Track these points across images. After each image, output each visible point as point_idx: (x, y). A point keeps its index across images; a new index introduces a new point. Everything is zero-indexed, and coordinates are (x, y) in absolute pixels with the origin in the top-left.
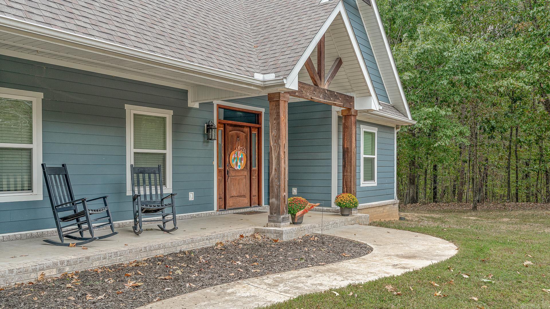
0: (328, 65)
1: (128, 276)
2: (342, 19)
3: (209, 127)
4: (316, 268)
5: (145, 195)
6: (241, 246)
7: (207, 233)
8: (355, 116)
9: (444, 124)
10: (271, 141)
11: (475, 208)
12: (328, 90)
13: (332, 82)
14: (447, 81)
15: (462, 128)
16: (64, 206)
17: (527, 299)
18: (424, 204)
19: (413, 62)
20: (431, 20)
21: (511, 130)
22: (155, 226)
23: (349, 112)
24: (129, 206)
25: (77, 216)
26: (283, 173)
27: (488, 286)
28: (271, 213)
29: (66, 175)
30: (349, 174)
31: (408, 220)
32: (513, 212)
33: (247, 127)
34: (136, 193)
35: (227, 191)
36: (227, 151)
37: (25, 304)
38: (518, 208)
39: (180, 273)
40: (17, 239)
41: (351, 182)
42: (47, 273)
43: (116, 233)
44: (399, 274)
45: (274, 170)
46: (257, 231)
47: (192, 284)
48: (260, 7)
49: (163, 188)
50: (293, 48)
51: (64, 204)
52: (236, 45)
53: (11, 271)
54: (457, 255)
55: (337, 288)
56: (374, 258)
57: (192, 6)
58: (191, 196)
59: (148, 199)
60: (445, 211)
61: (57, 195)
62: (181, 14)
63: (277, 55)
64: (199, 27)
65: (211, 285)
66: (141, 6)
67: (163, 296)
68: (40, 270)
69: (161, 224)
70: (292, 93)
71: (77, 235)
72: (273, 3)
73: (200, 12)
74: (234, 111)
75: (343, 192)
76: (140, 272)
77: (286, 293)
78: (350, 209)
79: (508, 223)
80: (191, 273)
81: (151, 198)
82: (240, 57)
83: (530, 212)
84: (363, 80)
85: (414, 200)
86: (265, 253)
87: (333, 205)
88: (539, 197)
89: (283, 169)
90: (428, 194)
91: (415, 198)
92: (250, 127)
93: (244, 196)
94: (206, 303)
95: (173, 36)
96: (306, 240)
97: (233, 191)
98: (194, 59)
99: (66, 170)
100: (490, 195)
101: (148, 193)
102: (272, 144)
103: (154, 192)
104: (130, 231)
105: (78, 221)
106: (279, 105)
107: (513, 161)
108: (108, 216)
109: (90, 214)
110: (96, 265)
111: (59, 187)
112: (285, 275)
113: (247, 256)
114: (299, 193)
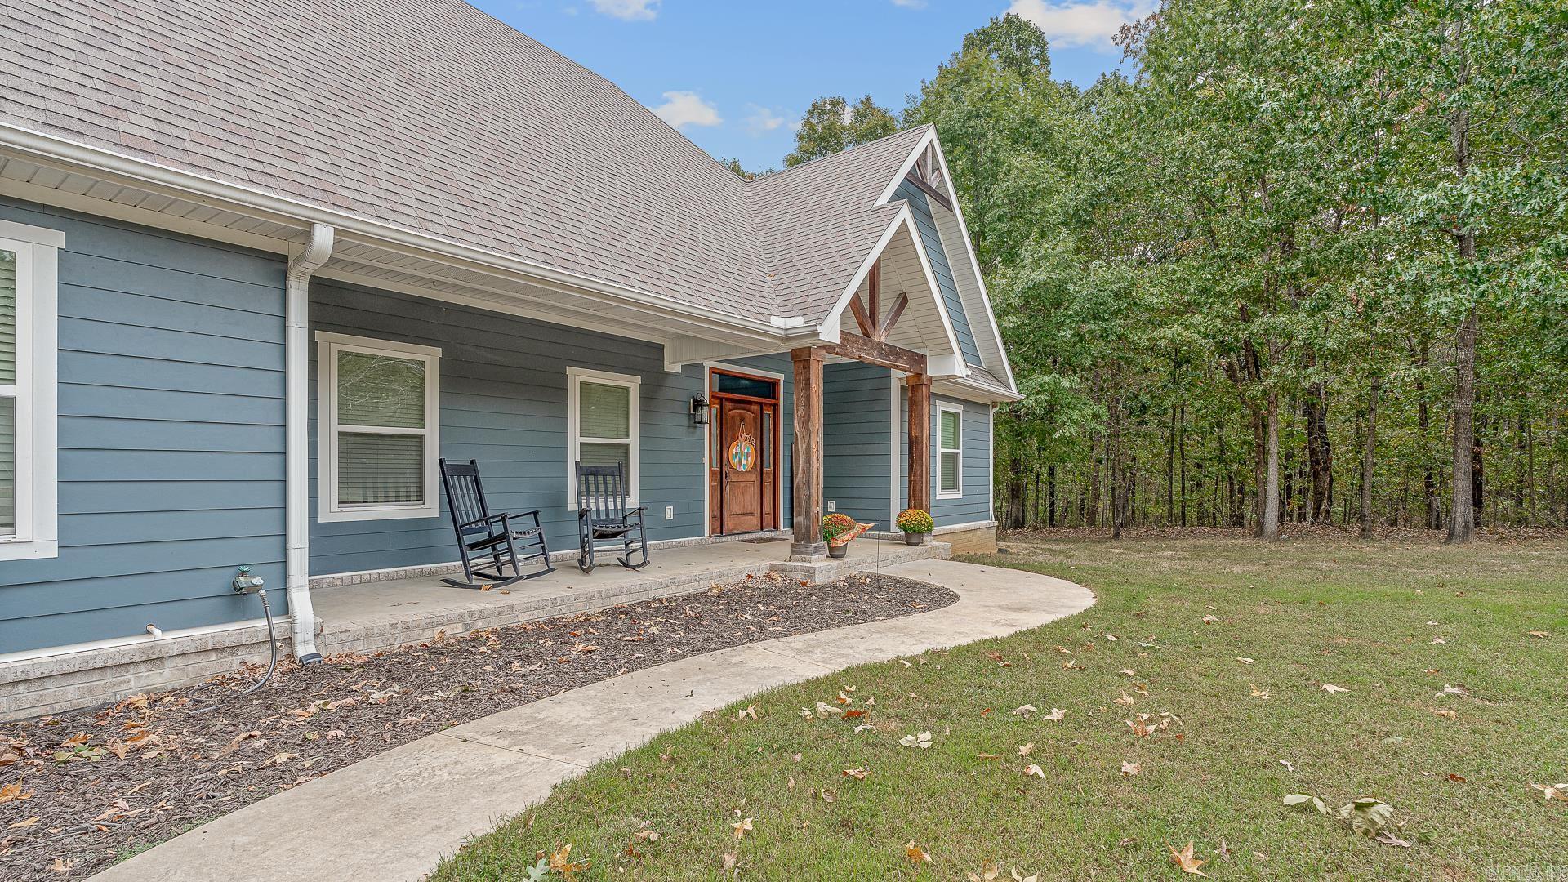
0: (886, 304)
1: (575, 636)
2: (908, 230)
3: (698, 404)
4: (870, 625)
5: (598, 510)
6: (749, 591)
7: (696, 570)
8: (928, 386)
9: (1067, 401)
10: (797, 424)
11: (1117, 536)
12: (885, 345)
13: (893, 331)
14: (1073, 332)
15: (1096, 408)
16: (474, 525)
17: (1214, 672)
18: (1035, 528)
19: (1016, 302)
20: (1043, 235)
21: (1174, 411)
22: (613, 559)
23: (919, 380)
24: (574, 528)
25: (492, 541)
26: (815, 475)
27: (1148, 654)
28: (796, 540)
29: (475, 477)
30: (919, 478)
31: (1011, 554)
32: (1179, 541)
33: (756, 403)
34: (584, 506)
35: (725, 506)
36: (724, 442)
37: (417, 676)
38: (1186, 536)
39: (657, 632)
40: (399, 578)
41: (922, 490)
42: (448, 630)
43: (553, 569)
44: (1005, 636)
45: (800, 471)
46: (773, 568)
47: (675, 649)
48: (776, 214)
49: (627, 499)
50: (831, 277)
51: (473, 523)
52: (741, 273)
53: (394, 626)
54: (1095, 606)
55: (908, 655)
56: (963, 610)
57: (672, 212)
58: (669, 513)
59: (603, 517)
60: (1069, 541)
61: (463, 509)
62: (655, 224)
63: (806, 288)
64: (683, 243)
65: (706, 650)
66: (594, 211)
67: (632, 666)
68: (438, 625)
69: (623, 556)
70: (830, 348)
71: (493, 571)
72: (799, 208)
73: (684, 221)
74: (737, 378)
75: (909, 507)
76: (592, 630)
77: (827, 663)
78: (920, 533)
79: (1171, 558)
80: (673, 632)
81: (607, 515)
82: (748, 291)
83: (1207, 542)
84: (941, 329)
85: (1018, 523)
86: (788, 602)
87: (894, 528)
88: (1219, 519)
89: (815, 469)
90: (1040, 515)
91: (1021, 519)
92: (761, 404)
93: (752, 514)
94: (699, 678)
95: (643, 258)
96: (852, 583)
97: (734, 505)
98: (677, 295)
99: (476, 470)
100: (1139, 515)
101: (602, 507)
102: (797, 429)
103: (611, 506)
104: (575, 567)
105: (494, 549)
106: (809, 367)
107: (1177, 463)
108: (542, 542)
109: (514, 539)
110: (524, 618)
111: (466, 495)
112: (822, 636)
113: (760, 606)
114: (839, 509)
